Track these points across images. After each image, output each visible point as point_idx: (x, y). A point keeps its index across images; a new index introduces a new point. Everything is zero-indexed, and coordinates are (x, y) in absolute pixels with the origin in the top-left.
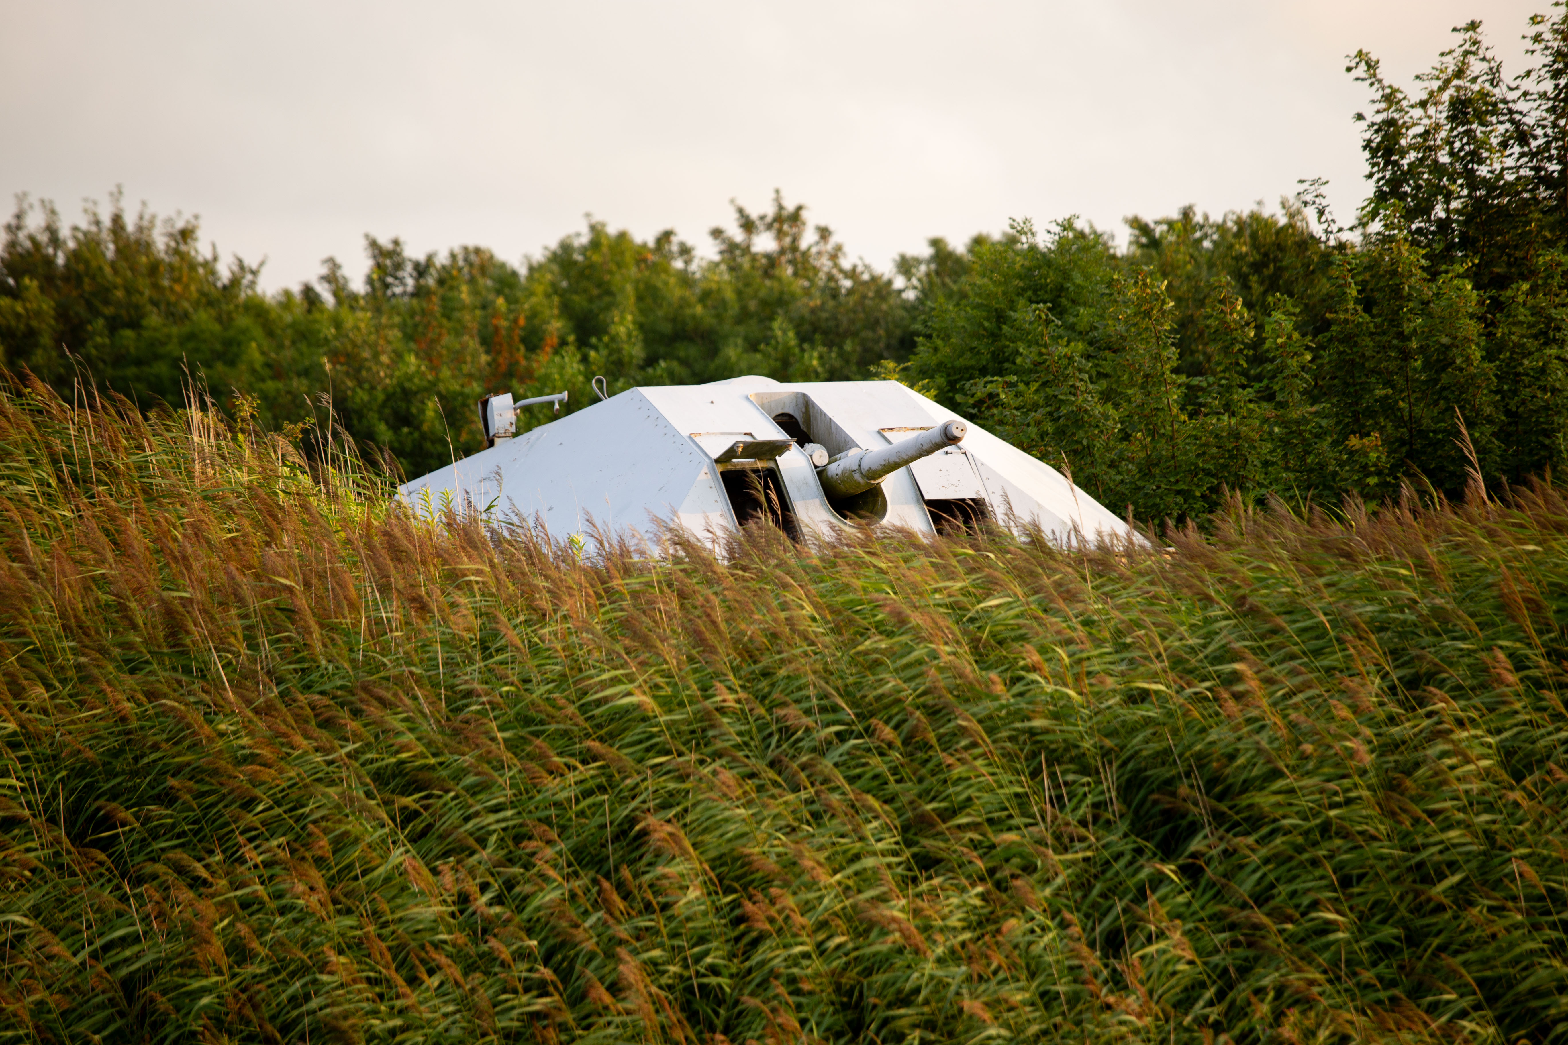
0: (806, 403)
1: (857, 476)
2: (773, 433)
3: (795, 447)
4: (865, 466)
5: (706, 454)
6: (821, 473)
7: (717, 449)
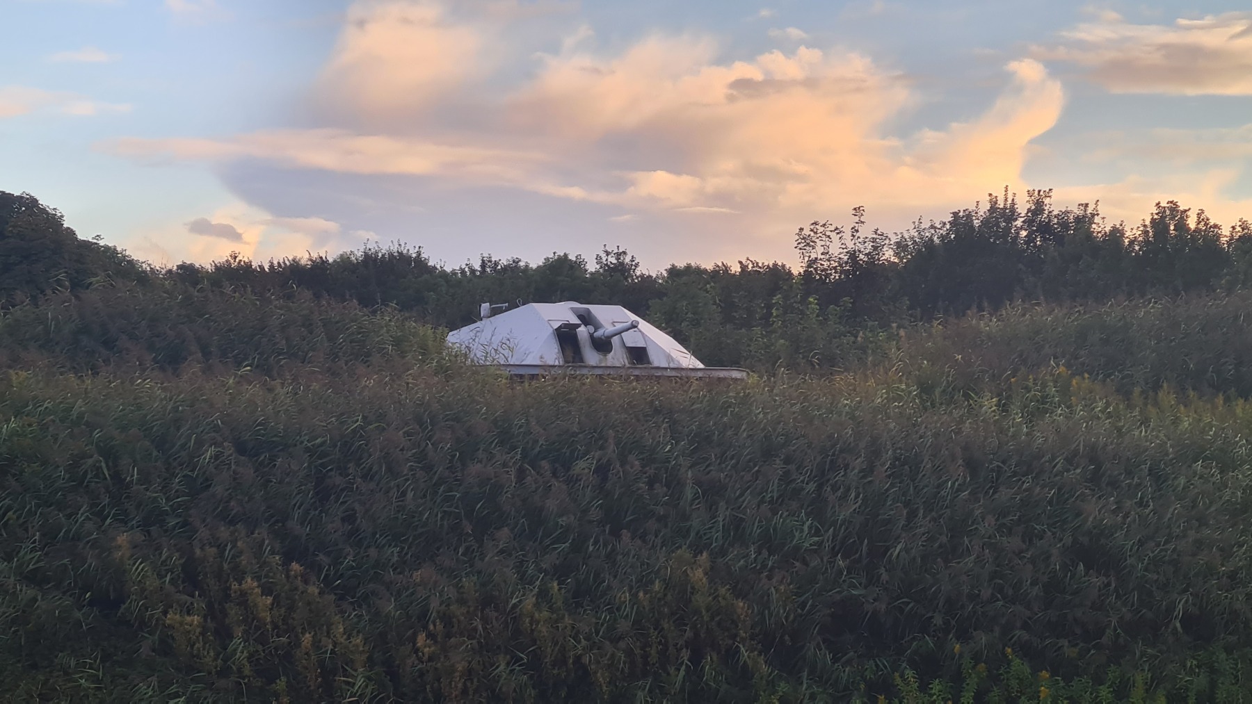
0: (588, 311)
1: (603, 337)
2: (575, 321)
3: (583, 326)
4: (606, 335)
5: (551, 326)
6: (591, 336)
7: (556, 325)
